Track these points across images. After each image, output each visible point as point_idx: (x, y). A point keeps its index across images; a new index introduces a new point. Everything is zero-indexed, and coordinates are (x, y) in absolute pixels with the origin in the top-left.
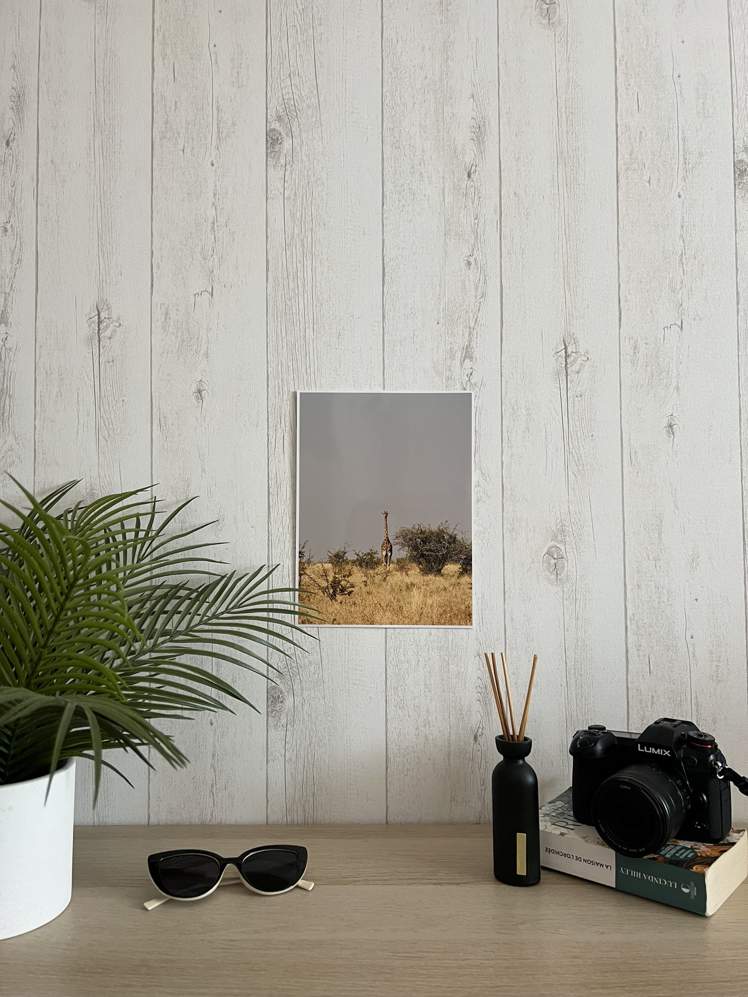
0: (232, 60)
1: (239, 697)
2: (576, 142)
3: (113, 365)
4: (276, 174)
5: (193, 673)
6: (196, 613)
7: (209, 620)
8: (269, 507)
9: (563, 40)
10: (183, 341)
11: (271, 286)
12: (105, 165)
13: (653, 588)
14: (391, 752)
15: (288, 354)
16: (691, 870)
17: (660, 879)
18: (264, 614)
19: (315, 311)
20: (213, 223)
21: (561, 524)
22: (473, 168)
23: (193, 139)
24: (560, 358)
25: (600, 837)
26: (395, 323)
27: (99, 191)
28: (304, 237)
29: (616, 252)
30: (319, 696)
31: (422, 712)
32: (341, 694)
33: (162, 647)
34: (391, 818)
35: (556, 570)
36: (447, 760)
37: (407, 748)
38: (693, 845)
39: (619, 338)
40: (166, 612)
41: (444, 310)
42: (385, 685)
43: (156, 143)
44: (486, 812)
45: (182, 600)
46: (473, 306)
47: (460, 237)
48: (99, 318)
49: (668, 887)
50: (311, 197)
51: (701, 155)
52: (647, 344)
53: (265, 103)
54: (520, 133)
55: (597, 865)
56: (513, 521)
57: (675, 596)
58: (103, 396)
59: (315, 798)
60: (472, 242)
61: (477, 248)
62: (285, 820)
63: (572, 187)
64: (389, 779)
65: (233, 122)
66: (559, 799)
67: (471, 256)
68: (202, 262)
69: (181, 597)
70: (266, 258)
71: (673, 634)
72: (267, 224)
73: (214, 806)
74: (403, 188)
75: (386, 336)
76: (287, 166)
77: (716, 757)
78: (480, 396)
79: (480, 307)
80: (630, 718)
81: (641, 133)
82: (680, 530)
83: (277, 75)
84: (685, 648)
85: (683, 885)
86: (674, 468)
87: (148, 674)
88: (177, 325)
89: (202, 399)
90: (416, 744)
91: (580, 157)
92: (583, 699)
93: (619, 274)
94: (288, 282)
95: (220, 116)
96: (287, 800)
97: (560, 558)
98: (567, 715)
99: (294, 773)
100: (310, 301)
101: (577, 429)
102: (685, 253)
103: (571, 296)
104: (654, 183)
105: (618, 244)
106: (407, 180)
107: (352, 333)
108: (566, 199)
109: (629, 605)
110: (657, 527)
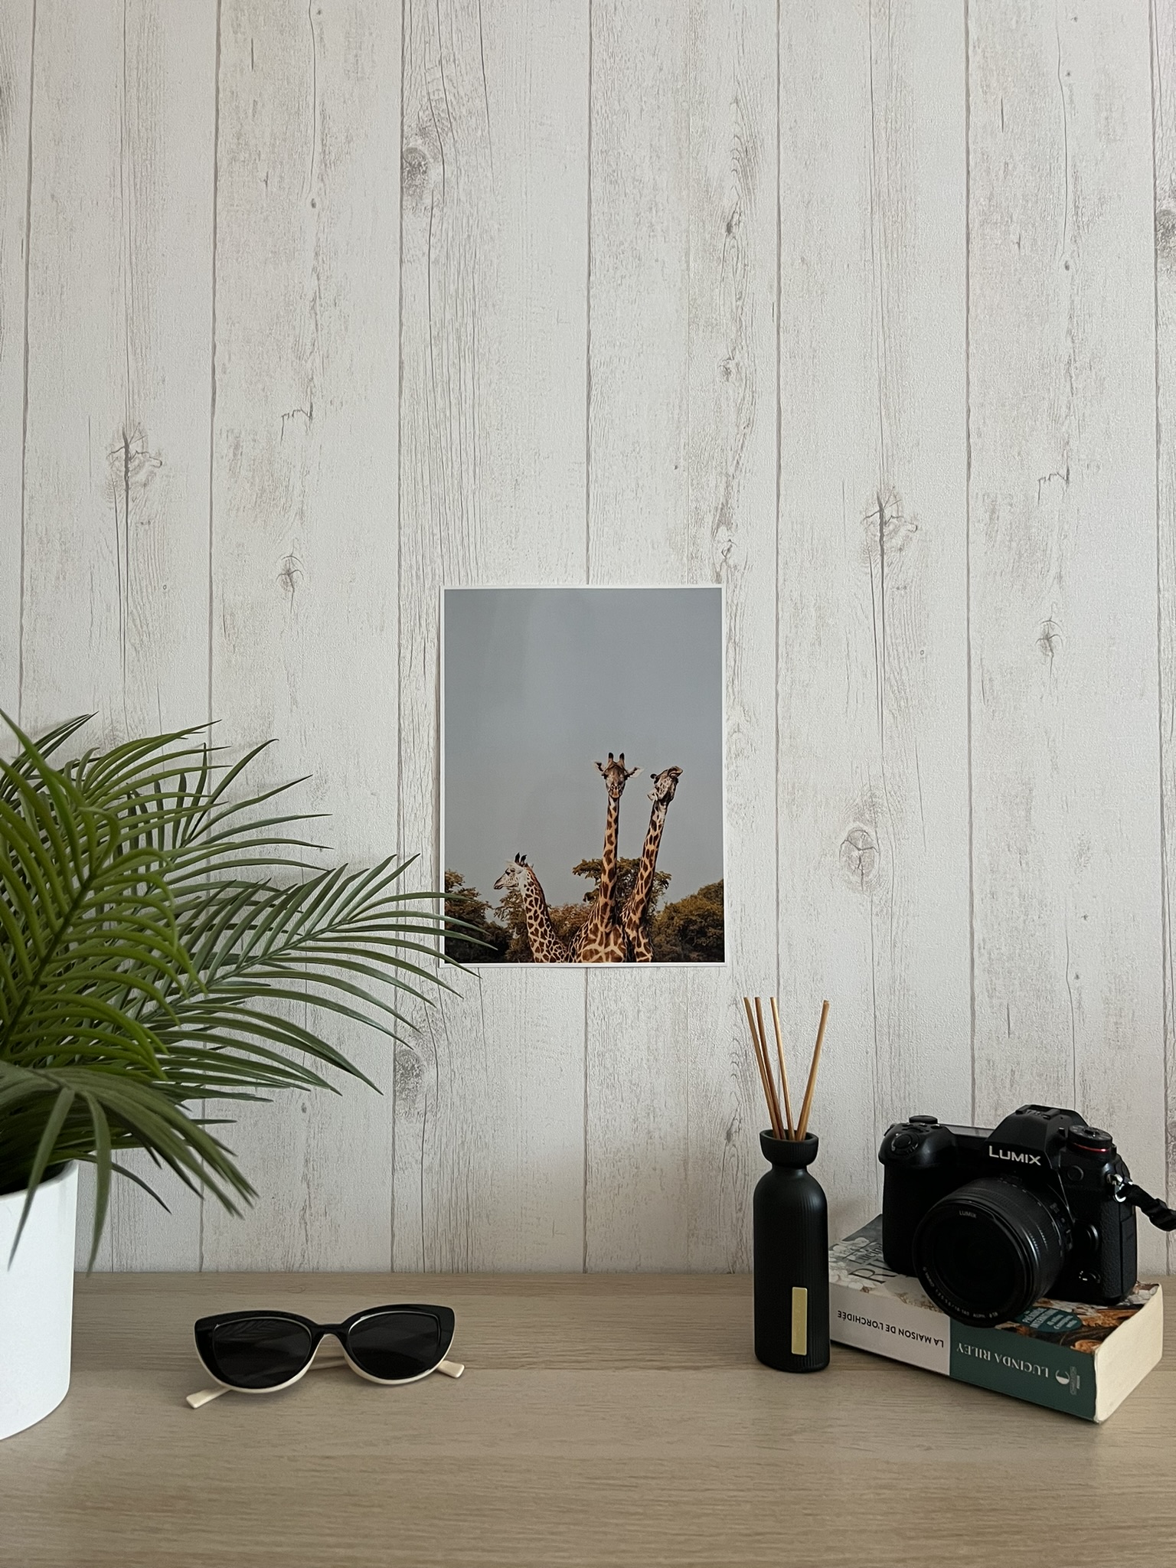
0: (348, 36)
1: (348, 1068)
2: (901, 177)
3: (150, 529)
4: (415, 224)
5: (274, 1028)
6: (281, 928)
7: (300, 941)
8: (400, 762)
9: (883, 12)
10: (263, 490)
11: (407, 404)
12: (138, 204)
13: (1017, 898)
14: (593, 1157)
15: (434, 515)
16: (1072, 1347)
17: (1022, 1362)
18: (391, 934)
19: (477, 446)
20: (314, 300)
21: (869, 795)
22: (736, 217)
23: (281, 163)
24: (872, 525)
25: (926, 1294)
26: (607, 467)
27: (128, 246)
28: (461, 325)
29: (963, 356)
30: (478, 1067)
31: (642, 1093)
32: (514, 1063)
33: (222, 984)
34: (590, 1264)
35: (861, 867)
36: (682, 1170)
37: (619, 1151)
38: (1075, 1308)
39: (968, 496)
40: (232, 926)
41: (686, 447)
42: (583, 1049)
43: (222, 169)
44: (745, 1255)
45: (260, 907)
46: (733, 441)
47: (713, 328)
48: (127, 452)
49: (1034, 1374)
50: (472, 262)
51: (1102, 201)
52: (1011, 505)
53: (400, 106)
54: (813, 162)
55: (921, 1340)
56: (793, 788)
57: (1051, 911)
58: (133, 577)
59: (469, 1231)
60: (733, 336)
61: (740, 347)
62: (421, 1265)
63: (894, 250)
64: (589, 1201)
65: (347, 137)
66: (862, 1234)
67: (730, 359)
68: (294, 364)
69: (260, 902)
70: (398, 359)
71: (1047, 972)
72: (400, 303)
73: (307, 1241)
74: (622, 247)
75: (592, 486)
76: (435, 209)
77: (1114, 1166)
78: (743, 587)
79: (743, 441)
80: (976, 1105)
81: (1006, 164)
82: (1060, 806)
83: (419, 61)
84: (1066, 994)
85: (1058, 1372)
86: (1053, 705)
87: (201, 1026)
88: (254, 465)
89: (292, 585)
90: (634, 1145)
91: (908, 202)
92: (902, 1074)
93: (968, 391)
94: (435, 397)
95: (326, 126)
96: (424, 1233)
97: (868, 849)
98: (876, 1100)
99: (436, 1190)
100: (470, 429)
101: (897, 641)
102: (1074, 360)
103: (891, 426)
104: (1026, 246)
105: (968, 344)
106: (629, 235)
107: (538, 481)
108: (884, 269)
109: (978, 925)
110: (1024, 801)
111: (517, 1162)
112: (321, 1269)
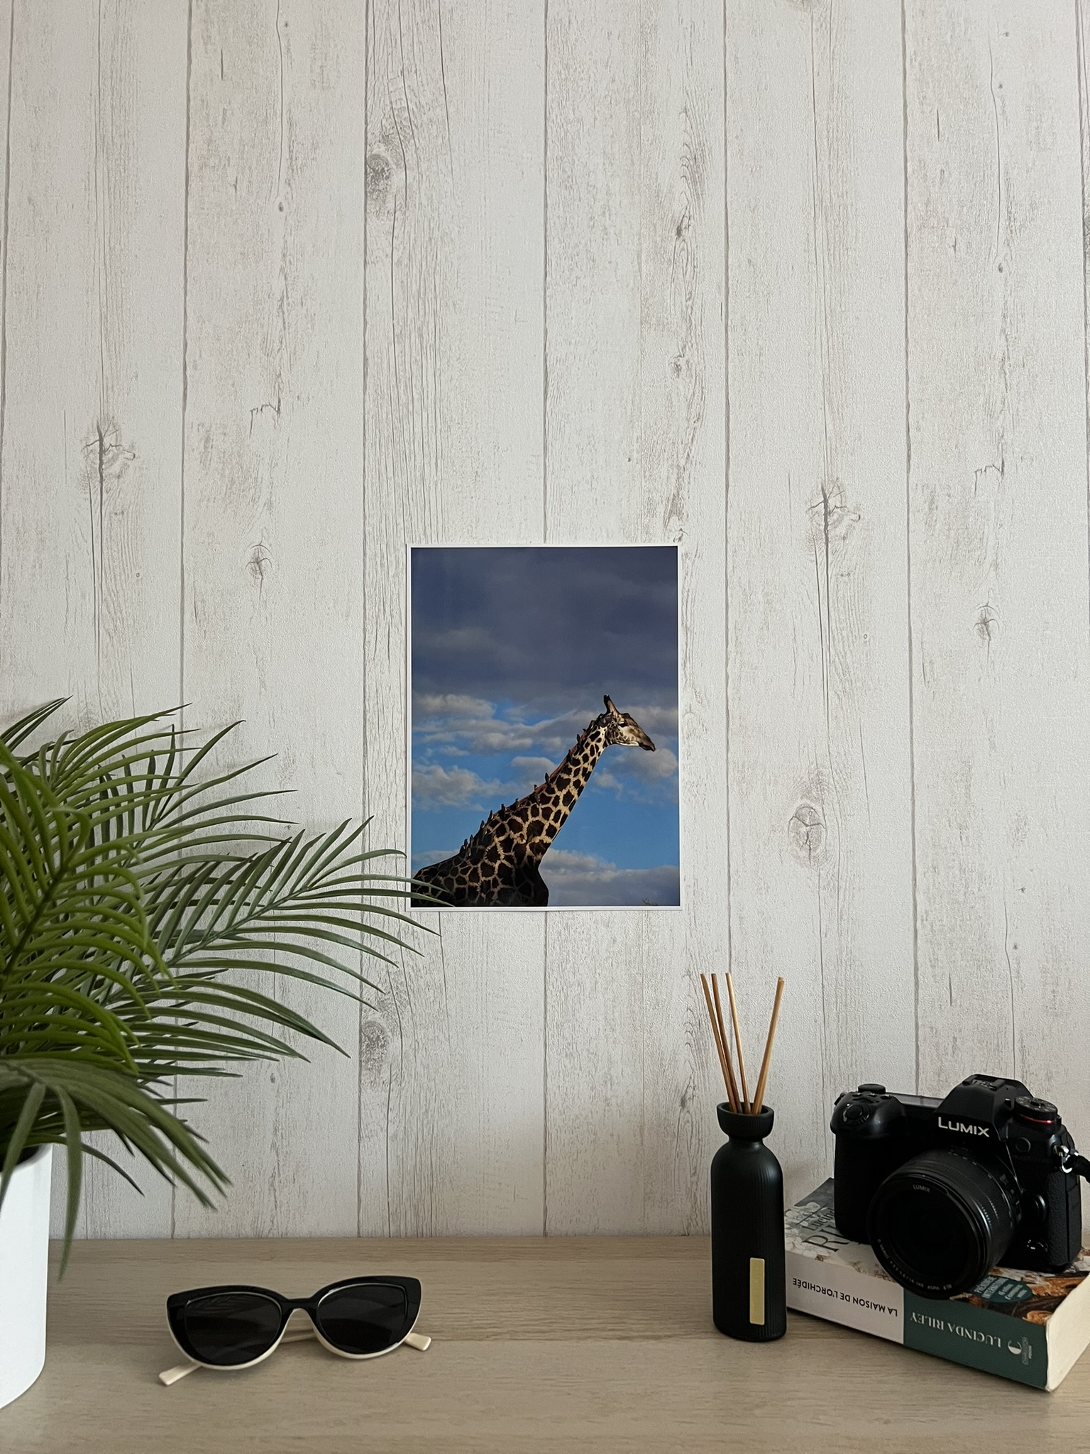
0: (314, 47)
1: (318, 1035)
2: (843, 184)
3: (123, 519)
4: (380, 226)
5: (244, 1000)
6: (242, 901)
7: (263, 911)
8: (365, 743)
9: (824, 26)
10: (233, 482)
11: (371, 398)
12: (112, 207)
13: (957, 872)
14: (553, 1125)
15: (397, 505)
16: (1024, 1318)
17: (975, 1332)
18: (356, 899)
19: (439, 439)
20: (282, 300)
21: (816, 773)
22: (686, 220)
23: (250, 169)
24: (817, 515)
25: (880, 1264)
26: (563, 459)
27: (102, 246)
28: (423, 323)
29: (903, 354)
30: (441, 1037)
31: (600, 1062)
32: (476, 1033)
34: (551, 1227)
35: (809, 843)
36: (638, 1136)
37: (577, 1117)
38: (1024, 1276)
39: (908, 487)
40: (195, 903)
41: (639, 440)
42: (543, 1020)
43: (193, 175)
44: (699, 1217)
46: (684, 434)
47: (664, 327)
48: (101, 445)
49: (987, 1344)
50: (434, 262)
51: (1033, 207)
52: (949, 496)
53: (364, 115)
54: (758, 169)
55: (876, 1308)
56: (743, 766)
57: (990, 884)
58: (107, 566)
59: (433, 1196)
60: (683, 335)
61: (690, 344)
62: (386, 1230)
63: (837, 253)
64: (549, 1166)
65: (313, 144)
66: (811, 1199)
67: (681, 356)
68: (263, 360)
70: (363, 355)
71: (987, 943)
72: (364, 303)
73: (276, 1208)
74: (577, 249)
75: (549, 478)
76: (397, 213)
77: (1059, 1137)
78: (694, 574)
79: (694, 435)
80: (921, 1071)
81: (942, 171)
82: (998, 783)
83: (382, 72)
84: (1005, 963)
85: (1010, 1342)
86: (990, 686)
87: (173, 1002)
88: (224, 457)
89: (261, 573)
90: (591, 1112)
91: (849, 207)
92: (849, 1041)
93: (907, 387)
94: (398, 393)
95: (293, 133)
96: (390, 1199)
97: (815, 825)
98: (825, 1066)
99: (401, 1157)
100: (431, 424)
101: (841, 626)
102: (1009, 358)
103: (834, 420)
104: (962, 249)
105: (907, 341)
106: (584, 238)
107: (497, 473)
108: (827, 272)
109: (920, 898)
110: (964, 778)
111: (479, 1130)
112: (290, 1235)
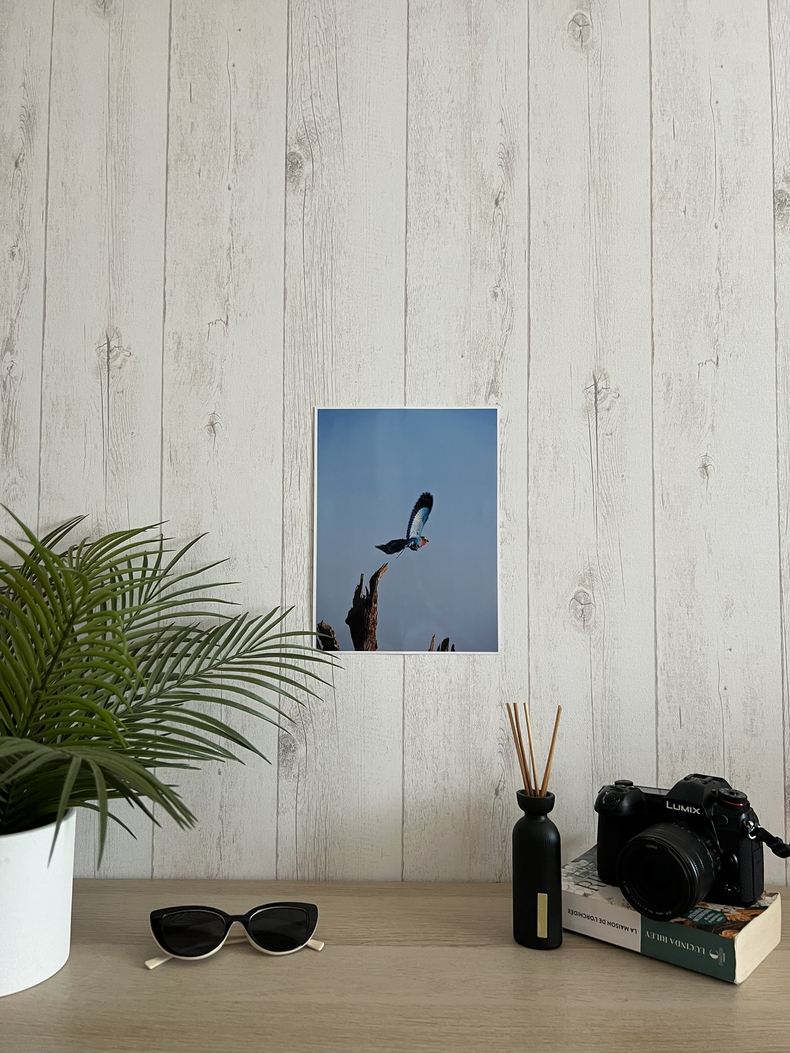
0: (252, 80)
1: (249, 746)
2: (608, 170)
3: (123, 396)
4: (295, 200)
5: (201, 721)
6: (206, 656)
7: (218, 664)
8: (283, 547)
9: (596, 63)
10: (196, 371)
11: (289, 316)
12: (117, 188)
13: (685, 637)
14: (408, 806)
15: (306, 387)
16: (720, 935)
17: (688, 944)
18: (277, 660)
19: (334, 343)
20: (229, 249)
21: (588, 568)
22: (501, 195)
23: (209, 162)
24: (589, 394)
25: (625, 899)
26: (418, 356)
27: (110, 215)
28: (324, 265)
29: (649, 284)
30: (333, 746)
31: (440, 764)
32: (356, 743)
33: (168, 693)
34: (407, 876)
35: (584, 617)
36: (466, 814)
37: (425, 801)
38: (722, 908)
39: (652, 375)
40: (174, 655)
41: (469, 343)
42: (402, 734)
43: (171, 166)
44: (507, 870)
45: (191, 642)
46: (499, 339)
47: (486, 267)
48: (109, 346)
49: (696, 952)
50: (331, 224)
51: (739, 184)
52: (680, 380)
53: (285, 126)
54: (551, 159)
55: (622, 929)
56: (539, 564)
57: (708, 645)
58: (112, 427)
59: (327, 853)
60: (499, 272)
61: (504, 279)
62: (295, 875)
63: (604, 216)
64: (405, 834)
65: (251, 145)
66: (584, 858)
67: (497, 287)
68: (216, 290)
69: (191, 639)
70: (283, 287)
71: (705, 686)
72: (285, 251)
73: (221, 860)
74: (428, 215)
75: (408, 369)
76: (307, 190)
77: (748, 815)
78: (505, 433)
79: (506, 340)
80: (659, 773)
81: (677, 161)
82: (714, 576)
83: (297, 97)
84: (718, 700)
85: (710, 951)
86: (708, 510)
87: (153, 720)
88: (190, 355)
89: (214, 432)
90: (434, 798)
91: (613, 185)
92: (611, 752)
93: (652, 307)
94: (307, 311)
95: (238, 138)
96: (298, 854)
97: (588, 604)
98: (594, 769)
99: (305, 826)
100: (329, 332)
101: (606, 469)
102: (721, 286)
103: (602, 329)
104: (689, 213)
105: (652, 277)
106: (432, 207)
107: (373, 365)
108: (597, 228)
109: (660, 655)
110: (690, 573)
111: (358, 809)
112: (230, 878)
